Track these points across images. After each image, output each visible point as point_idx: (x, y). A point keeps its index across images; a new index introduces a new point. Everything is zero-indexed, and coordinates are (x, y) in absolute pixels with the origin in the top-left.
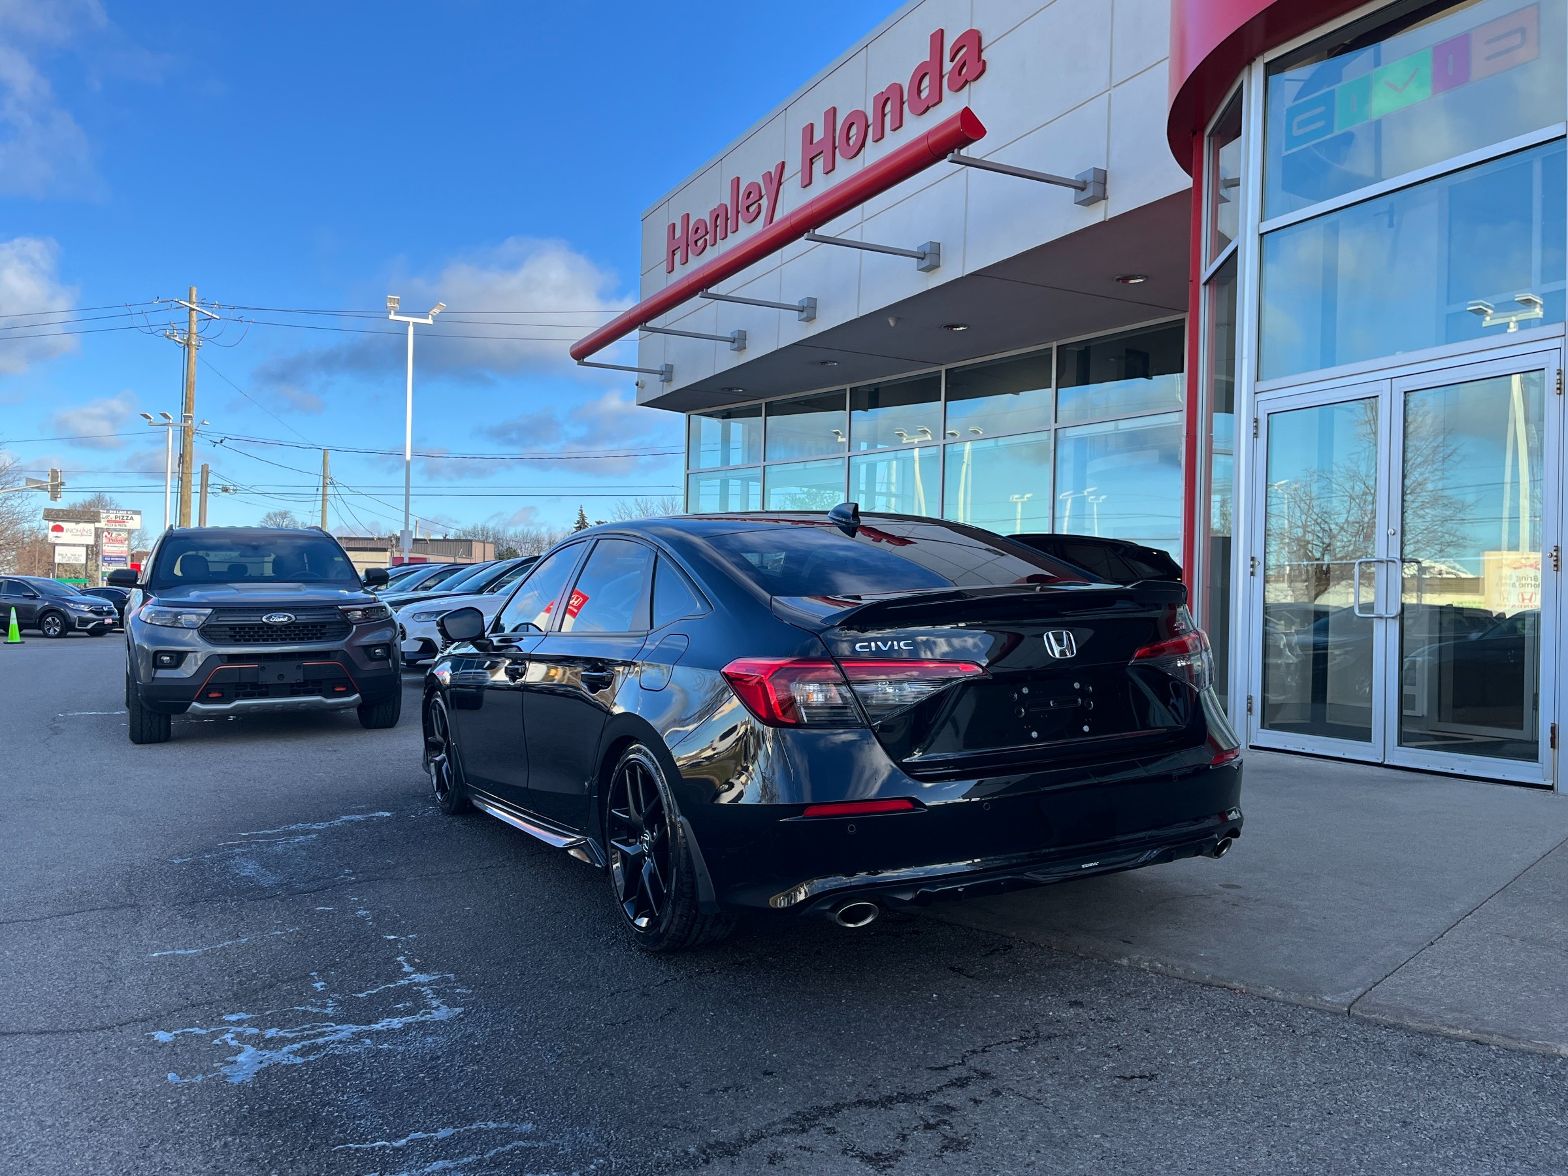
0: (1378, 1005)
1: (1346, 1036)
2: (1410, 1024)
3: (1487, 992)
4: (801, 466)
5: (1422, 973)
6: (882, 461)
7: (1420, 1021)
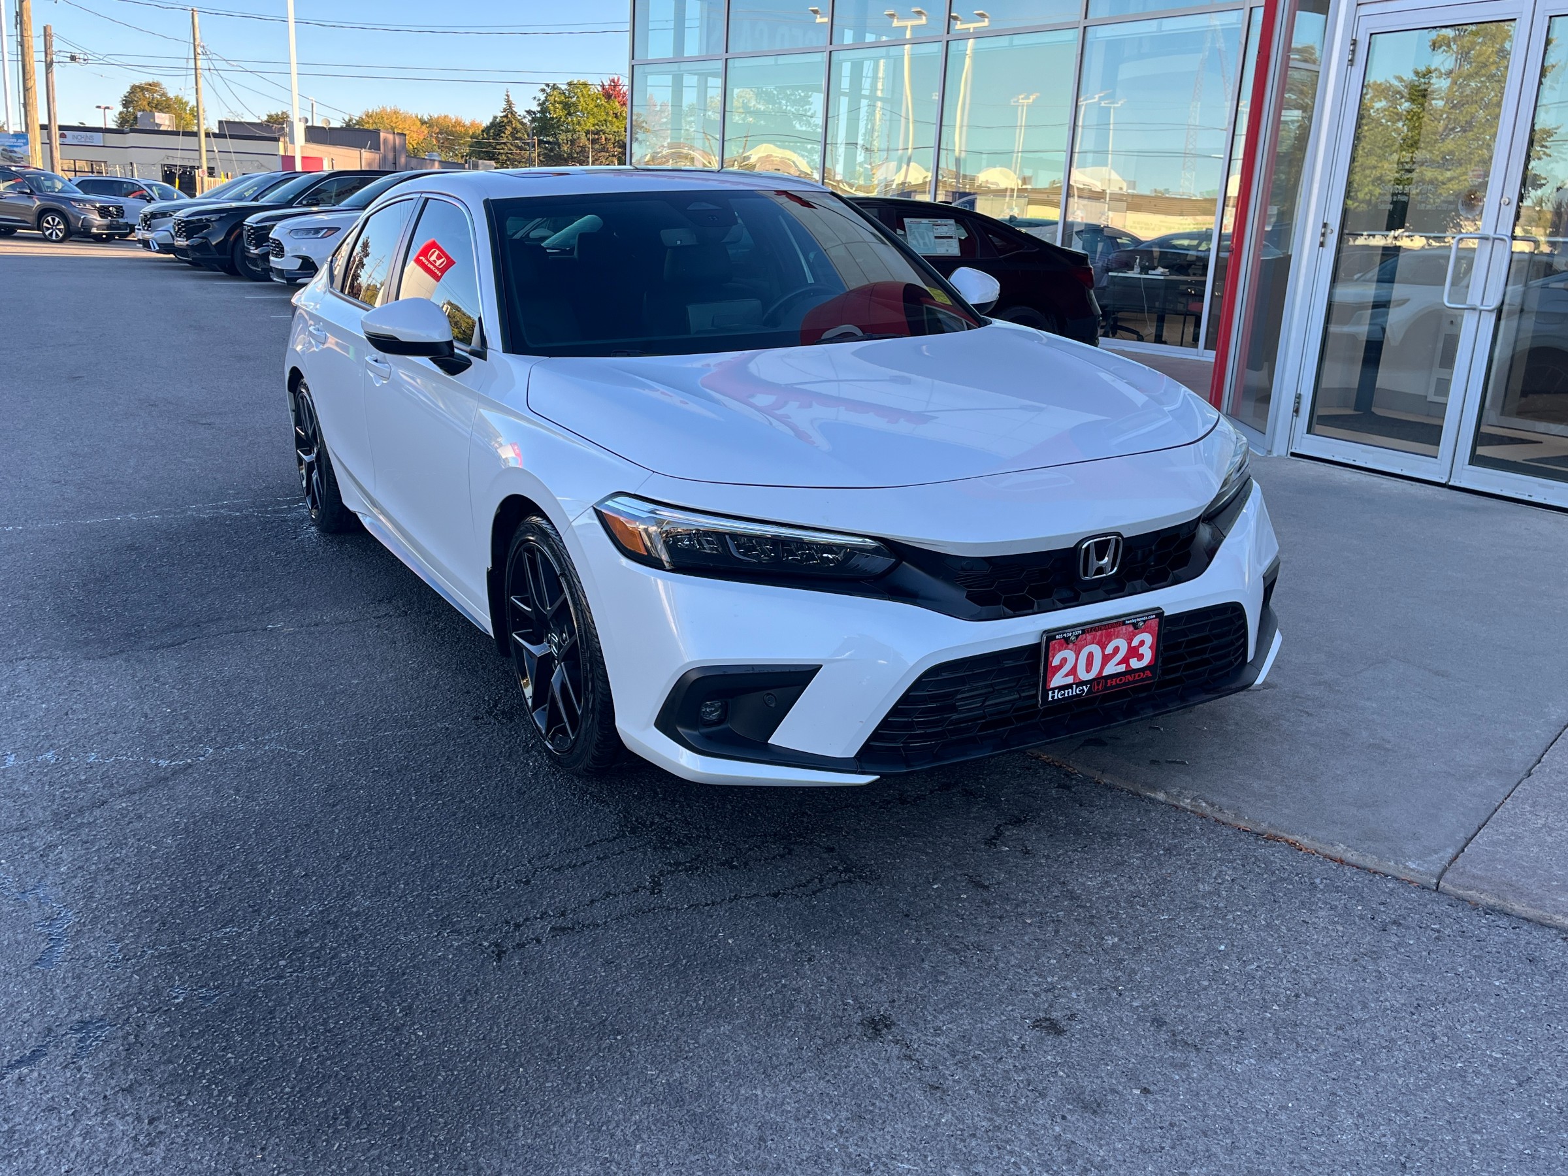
0: (1474, 876)
1: (1437, 926)
2: (1516, 907)
4: (770, 61)
6: (867, 59)
7: (1529, 905)
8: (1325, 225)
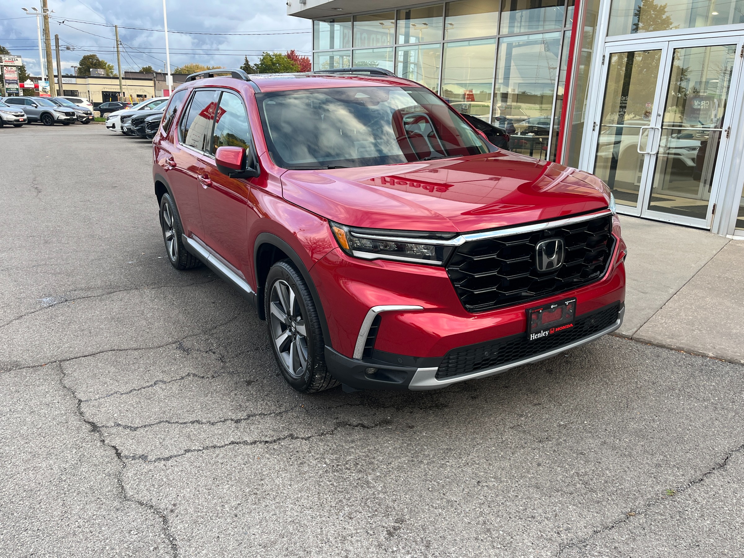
0: (642, 336)
1: (631, 348)
3: (682, 330)
5: (658, 322)
8: (595, 123)
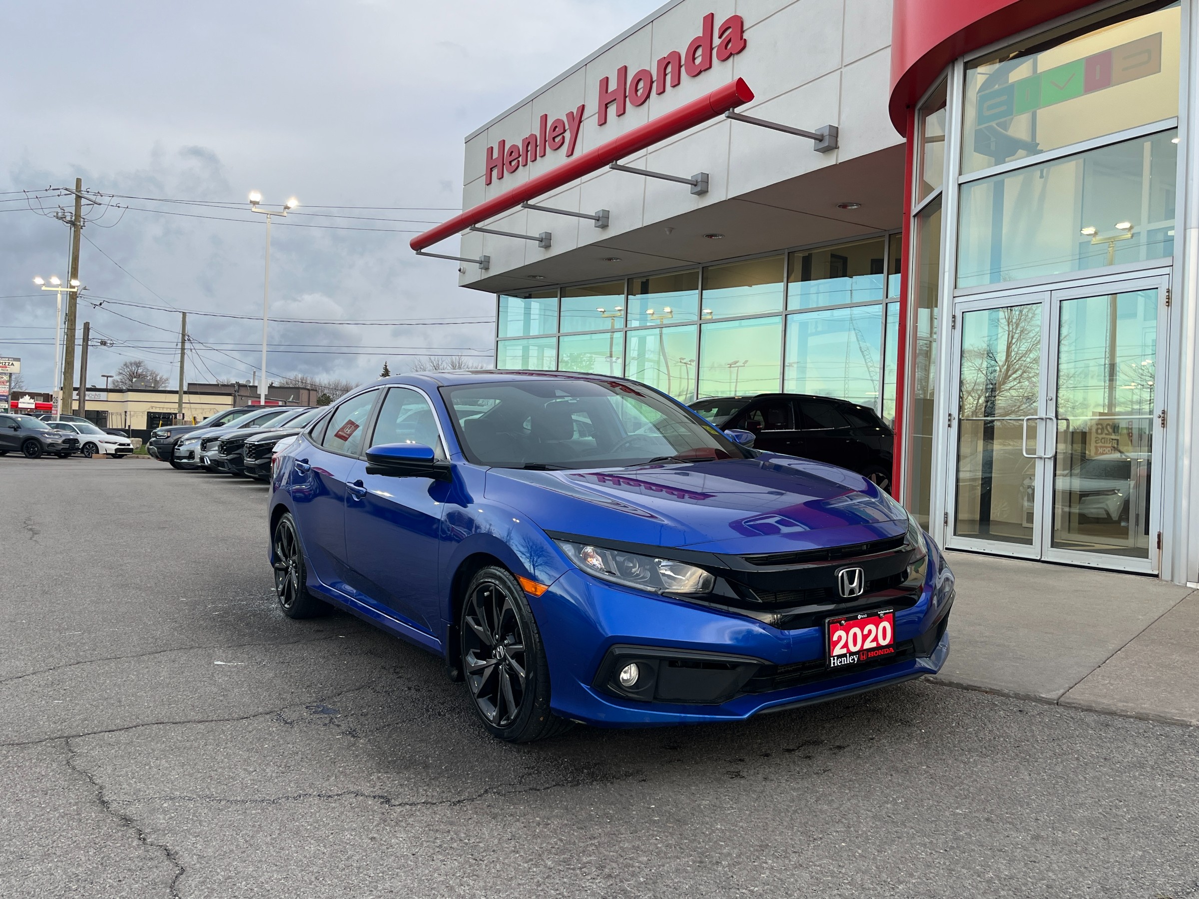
0: (1075, 699)
2: (1097, 709)
3: (1140, 692)
4: (588, 337)
6: (651, 335)
7: (1103, 708)
8: (950, 415)
